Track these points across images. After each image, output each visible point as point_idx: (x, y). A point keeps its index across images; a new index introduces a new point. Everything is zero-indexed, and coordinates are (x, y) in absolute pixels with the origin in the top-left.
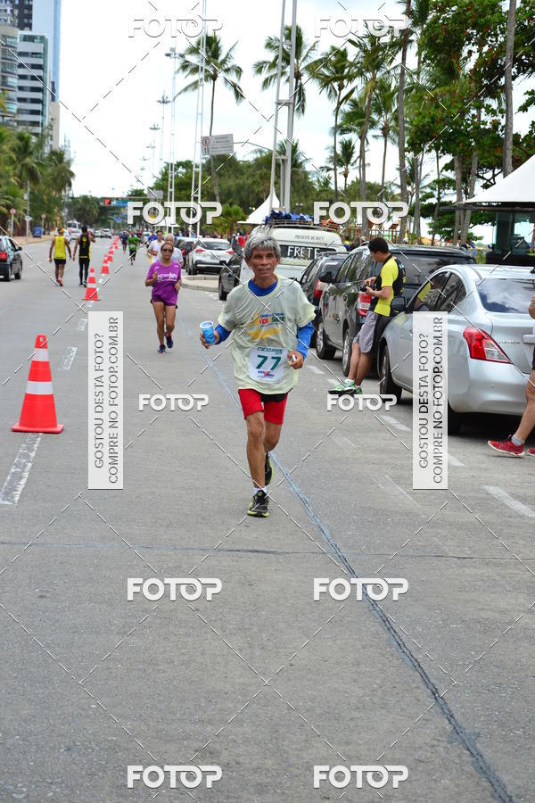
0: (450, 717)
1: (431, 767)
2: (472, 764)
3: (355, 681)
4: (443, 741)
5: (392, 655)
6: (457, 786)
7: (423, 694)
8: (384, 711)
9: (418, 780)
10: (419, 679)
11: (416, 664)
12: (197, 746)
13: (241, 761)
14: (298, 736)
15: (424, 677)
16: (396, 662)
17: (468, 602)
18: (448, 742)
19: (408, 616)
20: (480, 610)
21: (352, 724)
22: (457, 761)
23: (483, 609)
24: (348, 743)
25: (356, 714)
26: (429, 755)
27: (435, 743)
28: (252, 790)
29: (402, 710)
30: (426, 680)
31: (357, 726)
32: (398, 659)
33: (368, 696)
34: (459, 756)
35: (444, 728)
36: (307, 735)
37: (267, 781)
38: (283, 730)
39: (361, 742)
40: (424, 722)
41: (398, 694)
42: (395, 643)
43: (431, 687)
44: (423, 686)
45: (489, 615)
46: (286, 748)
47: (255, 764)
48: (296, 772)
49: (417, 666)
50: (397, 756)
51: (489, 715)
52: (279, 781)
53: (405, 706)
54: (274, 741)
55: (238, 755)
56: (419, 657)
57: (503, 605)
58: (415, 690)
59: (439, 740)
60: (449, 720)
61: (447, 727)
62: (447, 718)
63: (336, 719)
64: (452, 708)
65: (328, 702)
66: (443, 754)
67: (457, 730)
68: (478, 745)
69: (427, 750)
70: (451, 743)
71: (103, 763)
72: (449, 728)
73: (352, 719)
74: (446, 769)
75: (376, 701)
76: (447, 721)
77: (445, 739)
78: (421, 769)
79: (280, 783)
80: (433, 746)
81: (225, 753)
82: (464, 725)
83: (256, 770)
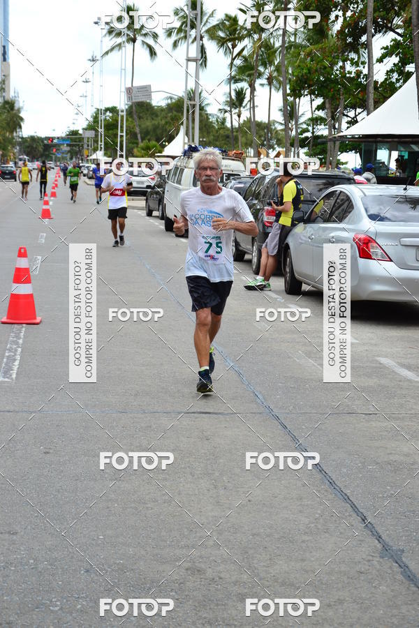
0: (379, 538)
1: (370, 577)
2: (401, 573)
3: (301, 512)
4: (376, 557)
5: (326, 491)
6: (392, 591)
7: (356, 520)
8: (327, 535)
9: (361, 588)
10: (350, 509)
11: (346, 497)
12: (187, 566)
13: (222, 576)
14: (264, 556)
15: (354, 507)
16: (330, 496)
17: (378, 448)
18: (380, 557)
19: (333, 461)
20: (388, 454)
21: (304, 545)
22: (389, 571)
23: (391, 454)
24: (303, 560)
25: (306, 538)
26: (367, 567)
27: (371, 558)
28: (235, 598)
29: (341, 533)
30: (356, 510)
31: (308, 547)
32: (331, 494)
33: (313, 523)
34: (391, 568)
35: (375, 546)
36: (271, 555)
37: (246, 591)
38: (251, 552)
39: (313, 559)
40: (359, 543)
41: (335, 521)
42: (327, 482)
43: (360, 515)
44: (355, 515)
45: (396, 458)
46: (256, 566)
47: (234, 579)
48: (266, 583)
49: (347, 499)
50: (343, 569)
51: (409, 536)
52: (254, 590)
53: (342, 531)
54: (246, 560)
55: (220, 572)
56: (348, 492)
57: (405, 450)
58: (348, 518)
59: (373, 556)
60: (378, 540)
61: (378, 546)
62: (376, 539)
63: (290, 541)
64: (380, 531)
65: (283, 529)
66: (378, 567)
67: (386, 548)
68: (404, 559)
69: (365, 564)
70: (383, 558)
71: (116, 581)
72: (379, 546)
73: (303, 542)
74: (382, 578)
75: (319, 527)
76: (377, 541)
77: (378, 555)
78: (362, 578)
79: (256, 593)
80: (369, 561)
81: (210, 570)
82: (391, 544)
83: (235, 583)
